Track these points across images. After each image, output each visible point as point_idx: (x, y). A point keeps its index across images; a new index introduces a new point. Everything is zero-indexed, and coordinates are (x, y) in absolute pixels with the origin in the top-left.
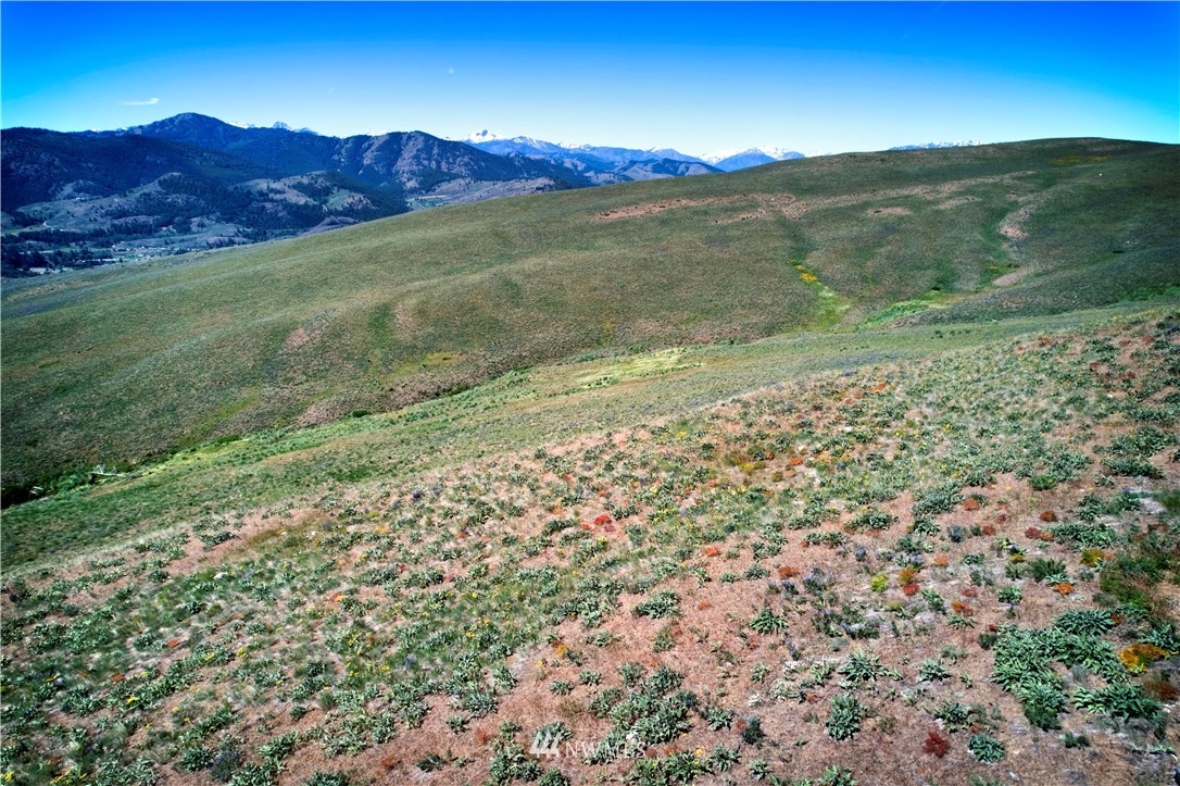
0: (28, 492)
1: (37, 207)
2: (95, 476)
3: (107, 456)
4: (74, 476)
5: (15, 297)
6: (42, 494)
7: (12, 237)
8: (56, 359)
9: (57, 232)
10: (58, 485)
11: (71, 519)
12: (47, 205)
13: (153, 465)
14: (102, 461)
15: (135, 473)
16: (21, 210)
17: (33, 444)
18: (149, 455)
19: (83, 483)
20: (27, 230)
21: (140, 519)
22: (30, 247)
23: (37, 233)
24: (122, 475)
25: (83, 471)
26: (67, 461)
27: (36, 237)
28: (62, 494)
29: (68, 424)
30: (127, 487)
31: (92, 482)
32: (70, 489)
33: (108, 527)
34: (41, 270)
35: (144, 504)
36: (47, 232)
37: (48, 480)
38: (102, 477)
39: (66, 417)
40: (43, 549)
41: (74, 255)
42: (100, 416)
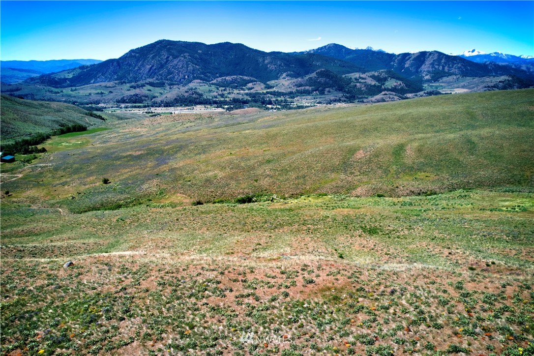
0: (252, 199)
1: (273, 82)
2: (273, 198)
3: (278, 191)
4: (266, 197)
5: (260, 120)
6: (256, 201)
7: (263, 93)
8: (269, 149)
9: (278, 92)
10: (261, 199)
11: (263, 217)
12: (276, 81)
13: (293, 199)
14: (277, 193)
15: (286, 201)
16: (268, 83)
17: (256, 181)
18: (292, 194)
19: (269, 200)
20: (268, 90)
21: (284, 225)
22: (269, 97)
23: (271, 92)
24: (282, 200)
25: (270, 195)
26: (265, 190)
27: (271, 93)
28: (261, 203)
29: (268, 175)
30: (282, 207)
31: (272, 201)
32: (264, 201)
33: (274, 225)
34: (270, 106)
35: (287, 218)
36: (274, 91)
37: (258, 196)
38: (275, 199)
39: (268, 173)
40: (253, 228)
41: (282, 101)
42: (279, 174)
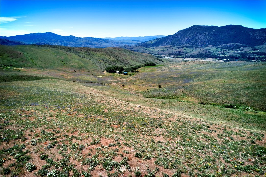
0: (233, 107)
1: (258, 47)
2: (247, 109)
3: (252, 105)
4: (243, 107)
5: (246, 66)
6: (236, 108)
7: (250, 53)
8: (249, 81)
9: (261, 52)
10: (239, 108)
11: (239, 116)
12: (261, 46)
13: (262, 111)
15: (257, 112)
16: (254, 47)
17: (238, 97)
18: (262, 109)
19: (244, 109)
20: (254, 51)
21: (254, 123)
22: (253, 55)
23: (256, 52)
24: (254, 111)
25: (245, 107)
26: (243, 103)
28: (239, 110)
29: (246, 96)
30: (254, 114)
32: (241, 109)
33: (246, 121)
34: (254, 61)
35: (256, 120)
36: (258, 52)
37: (238, 106)
38: (249, 110)
39: (246, 94)
40: (232, 119)
41: (263, 58)
42: (254, 96)
